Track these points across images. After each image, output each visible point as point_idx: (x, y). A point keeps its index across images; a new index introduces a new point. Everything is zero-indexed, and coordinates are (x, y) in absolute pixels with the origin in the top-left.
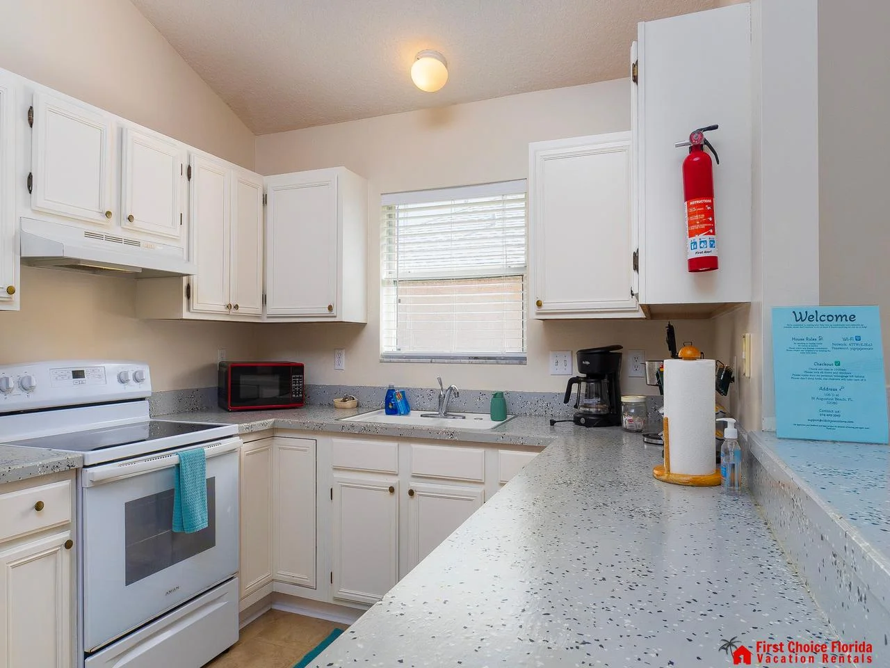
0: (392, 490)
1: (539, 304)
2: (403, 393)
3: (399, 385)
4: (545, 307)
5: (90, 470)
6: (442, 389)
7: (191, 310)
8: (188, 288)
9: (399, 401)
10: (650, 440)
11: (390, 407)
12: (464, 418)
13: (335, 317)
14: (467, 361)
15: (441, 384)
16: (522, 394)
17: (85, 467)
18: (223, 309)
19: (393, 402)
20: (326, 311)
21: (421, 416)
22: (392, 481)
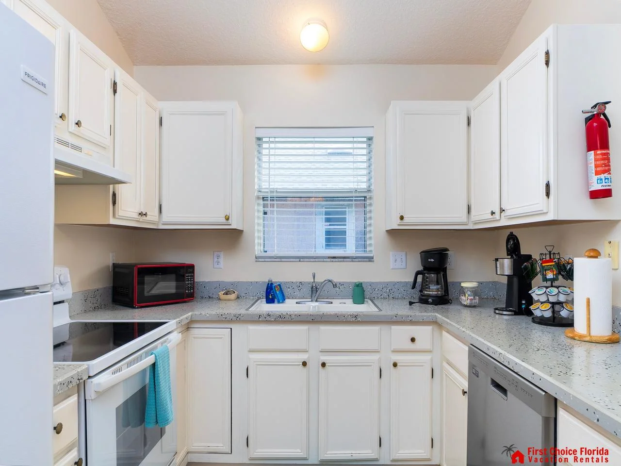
0: (305, 364)
1: (402, 218)
2: (279, 285)
3: (276, 279)
4: (406, 220)
5: (95, 380)
6: (314, 282)
7: (117, 217)
8: (114, 195)
9: (278, 292)
10: (501, 312)
11: (270, 297)
12: (332, 303)
13: (230, 225)
14: (329, 260)
15: (314, 278)
16: (371, 284)
17: (90, 377)
18: (136, 216)
19: (272, 293)
20: (224, 220)
21: (297, 303)
22: (304, 357)
